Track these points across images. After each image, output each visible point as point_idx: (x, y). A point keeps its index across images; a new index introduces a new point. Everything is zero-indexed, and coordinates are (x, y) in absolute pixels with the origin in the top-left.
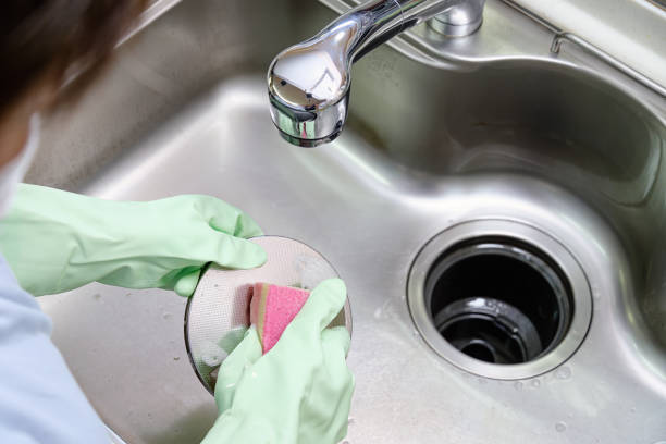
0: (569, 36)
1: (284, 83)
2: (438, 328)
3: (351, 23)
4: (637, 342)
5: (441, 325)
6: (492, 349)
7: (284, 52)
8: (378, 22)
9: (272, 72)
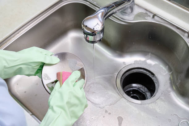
0: (157, 15)
1: (86, 26)
2: (124, 91)
3: (102, 10)
4: (176, 94)
5: (125, 90)
6: (138, 96)
7: (86, 18)
8: (109, 11)
9: (83, 24)
